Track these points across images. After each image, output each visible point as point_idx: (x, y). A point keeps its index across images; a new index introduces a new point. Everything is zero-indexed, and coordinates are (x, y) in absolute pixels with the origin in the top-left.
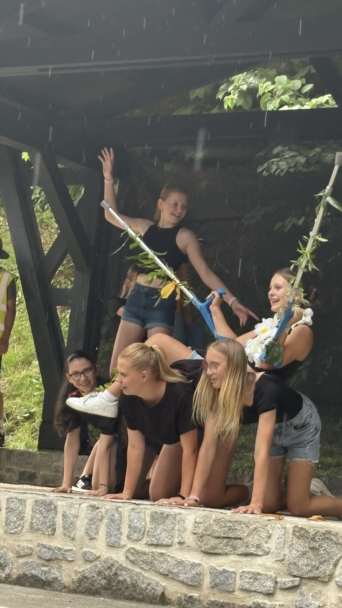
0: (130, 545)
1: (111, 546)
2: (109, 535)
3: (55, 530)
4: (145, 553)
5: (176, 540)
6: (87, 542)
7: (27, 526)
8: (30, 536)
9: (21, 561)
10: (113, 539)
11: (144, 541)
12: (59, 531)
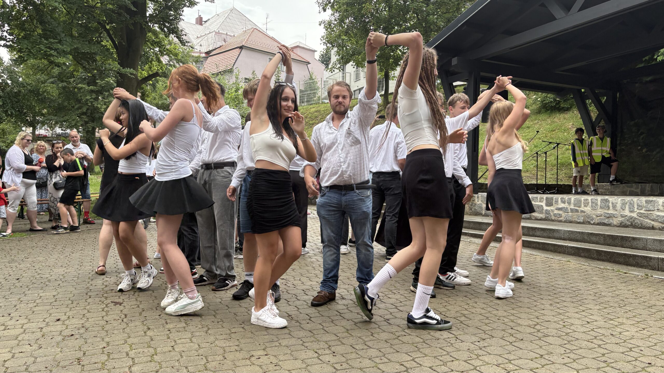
0: (638, 211)
1: (631, 212)
2: (630, 208)
3: (609, 208)
4: (644, 214)
5: (656, 209)
6: (622, 211)
7: (599, 207)
8: (600, 210)
9: (598, 218)
10: (632, 209)
11: (644, 209)
12: (611, 208)
